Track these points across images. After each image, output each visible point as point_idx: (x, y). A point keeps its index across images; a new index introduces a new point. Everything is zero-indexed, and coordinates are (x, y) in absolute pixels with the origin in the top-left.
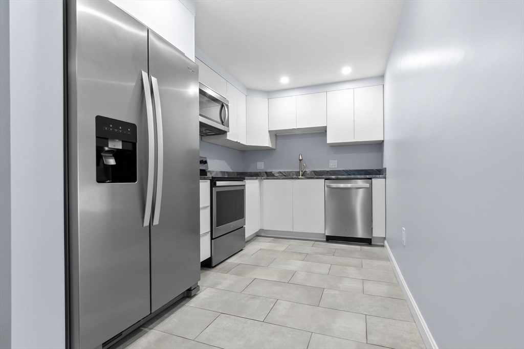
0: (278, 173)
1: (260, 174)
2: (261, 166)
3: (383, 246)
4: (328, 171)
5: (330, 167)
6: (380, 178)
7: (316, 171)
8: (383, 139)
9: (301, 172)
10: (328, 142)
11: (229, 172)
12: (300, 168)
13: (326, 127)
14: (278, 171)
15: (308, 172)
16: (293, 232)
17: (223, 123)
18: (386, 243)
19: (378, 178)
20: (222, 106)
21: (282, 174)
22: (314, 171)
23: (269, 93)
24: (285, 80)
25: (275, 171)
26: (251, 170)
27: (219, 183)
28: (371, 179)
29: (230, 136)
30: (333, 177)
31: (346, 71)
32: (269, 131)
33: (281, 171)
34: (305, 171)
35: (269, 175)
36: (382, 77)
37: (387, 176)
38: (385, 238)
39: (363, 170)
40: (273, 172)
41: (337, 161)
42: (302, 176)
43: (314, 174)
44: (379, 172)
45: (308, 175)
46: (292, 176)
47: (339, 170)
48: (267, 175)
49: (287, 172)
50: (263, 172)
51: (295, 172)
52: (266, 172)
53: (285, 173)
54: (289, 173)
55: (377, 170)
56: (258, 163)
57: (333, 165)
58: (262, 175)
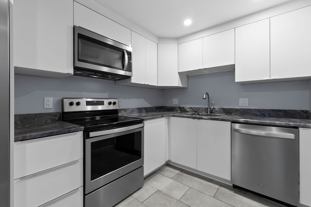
0: (189, 108)
1: (175, 109)
2: (175, 102)
4: (237, 109)
7: (225, 109)
9: (209, 109)
10: (236, 81)
11: (147, 108)
12: (209, 105)
13: (234, 65)
16: (197, 170)
17: (123, 68)
21: (193, 109)
22: (222, 109)
24: (188, 22)
25: (187, 106)
26: (169, 105)
28: (296, 128)
29: (134, 80)
32: (179, 73)
34: (213, 108)
35: (183, 111)
39: (281, 111)
40: (185, 108)
41: (247, 99)
42: (211, 112)
43: (223, 112)
44: (306, 113)
45: (217, 112)
46: (201, 112)
47: (251, 109)
48: (180, 109)
49: (197, 108)
50: (177, 107)
51: (205, 108)
52: (179, 107)
53: (195, 109)
54: (199, 108)
55: (303, 111)
56: (173, 99)
57: (244, 103)
58: (177, 109)
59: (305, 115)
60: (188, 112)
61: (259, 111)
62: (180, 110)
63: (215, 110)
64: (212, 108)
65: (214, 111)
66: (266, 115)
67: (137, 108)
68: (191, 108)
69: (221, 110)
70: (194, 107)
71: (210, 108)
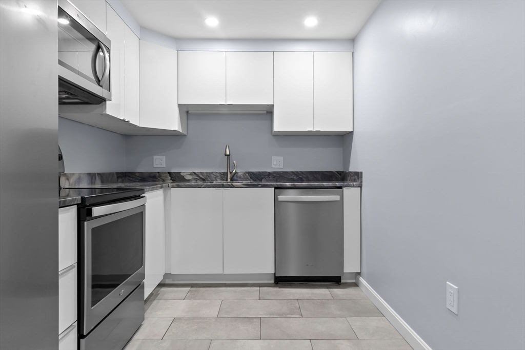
0: (191, 174)
1: (160, 176)
2: (159, 163)
3: (356, 285)
4: (269, 173)
5: (273, 166)
6: (354, 186)
7: (253, 173)
8: (352, 130)
9: (228, 175)
10: (277, 128)
11: (104, 174)
12: (228, 166)
13: (272, 106)
14: (191, 171)
15: (240, 174)
16: (223, 274)
17: (98, 81)
18: (362, 280)
19: (352, 187)
20: (99, 48)
21: (199, 176)
22: (249, 173)
23: (179, 41)
24: (212, 22)
25: (186, 171)
26: (143, 168)
27: (97, 211)
28: (340, 188)
29: (111, 109)
30: (288, 184)
31: (311, 22)
32: (179, 106)
33: (196, 171)
34: (236, 172)
35: (177, 179)
36: (353, 41)
37: (363, 183)
38: (359, 274)
39: (318, 173)
40: (181, 174)
41: (282, 158)
42: (232, 179)
43: (249, 178)
44: (340, 175)
45: (240, 178)
46: (214, 179)
47: (286, 172)
48: (171, 177)
49: (206, 172)
50: (165, 173)
51: (220, 173)
52: (169, 173)
53: (203, 175)
54: (209, 174)
55: (338, 172)
56: (154, 156)
57: (277, 164)
58: (163, 178)
59: (340, 176)
60: (188, 181)
61: (296, 175)
62: (171, 179)
63: (237, 177)
64: (234, 171)
65: (235, 178)
66: (304, 179)
67: (88, 174)
68: (194, 173)
69: (247, 175)
70: (201, 172)
71: (230, 173)
